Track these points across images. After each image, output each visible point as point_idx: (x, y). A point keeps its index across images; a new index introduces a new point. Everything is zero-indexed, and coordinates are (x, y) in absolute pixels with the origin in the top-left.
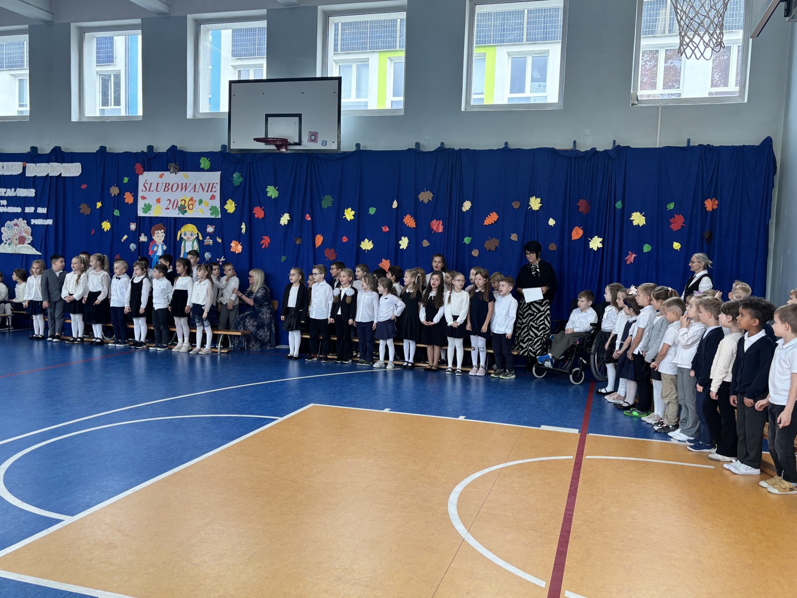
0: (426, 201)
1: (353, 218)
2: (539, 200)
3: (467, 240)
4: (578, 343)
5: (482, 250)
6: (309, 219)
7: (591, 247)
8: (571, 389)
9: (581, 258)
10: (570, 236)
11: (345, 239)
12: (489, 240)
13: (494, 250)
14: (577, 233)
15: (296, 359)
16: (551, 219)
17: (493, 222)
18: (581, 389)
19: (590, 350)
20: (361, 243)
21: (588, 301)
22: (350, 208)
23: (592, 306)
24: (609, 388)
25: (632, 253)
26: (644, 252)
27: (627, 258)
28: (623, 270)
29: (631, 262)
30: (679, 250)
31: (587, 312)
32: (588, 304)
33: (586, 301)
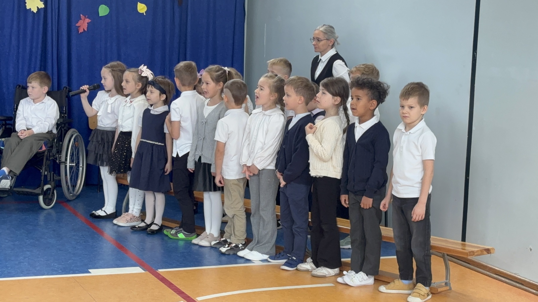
4: (44, 148)
7: (28, 8)
18: (54, 214)
21: (41, 87)
23: (49, 94)
24: (109, 208)
25: (85, 17)
26: (100, 16)
27: (77, 25)
28: (74, 41)
29: (84, 29)
30: (145, 14)
31: (43, 102)
32: (43, 90)
33: (40, 87)
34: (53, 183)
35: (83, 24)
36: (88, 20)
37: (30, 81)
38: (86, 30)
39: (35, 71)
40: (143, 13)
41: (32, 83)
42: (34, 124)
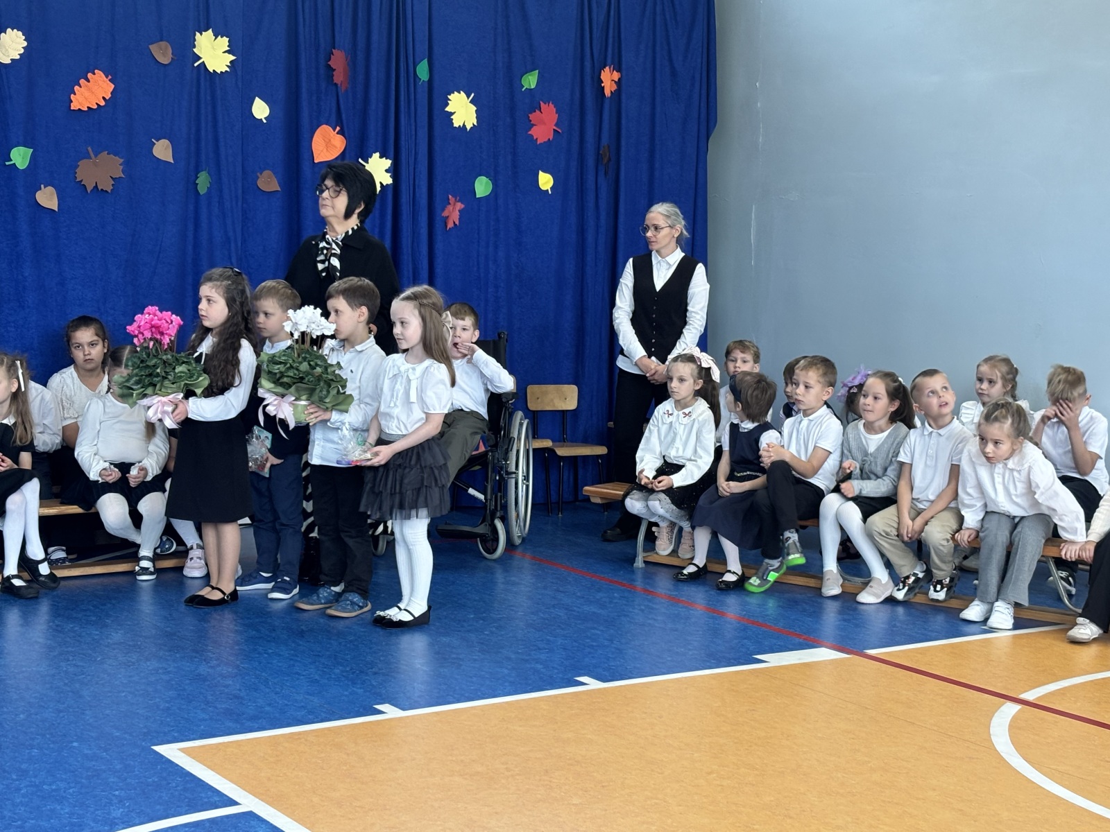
2: (224, 42)
3: (20, 157)
5: (70, 190)
10: (309, 153)
12: (90, 157)
13: (109, 189)
14: (328, 144)
21: (474, 329)
25: (456, 200)
26: (477, 197)
27: (445, 214)
28: (439, 246)
29: (454, 223)
30: (550, 192)
35: (453, 213)
36: (459, 206)
38: (457, 223)
40: (548, 190)
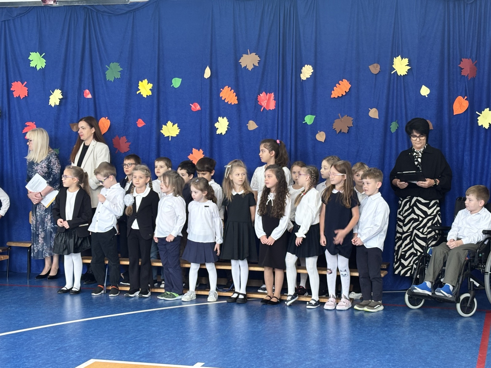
0: (250, 68)
1: (150, 93)
2: (406, 61)
3: (309, 119)
5: (330, 133)
6: (90, 96)
7: (480, 125)
8: (459, 324)
9: (468, 139)
10: (451, 110)
11: (141, 123)
12: (339, 118)
13: (346, 131)
14: (461, 105)
15: (76, 293)
16: (423, 87)
17: (344, 94)
18: (474, 323)
19: (484, 268)
20: (162, 127)
21: (478, 200)
22: (146, 80)
31: (479, 214)
32: (480, 203)
33: (476, 200)
34: (472, 292)
37: (468, 194)
39: (474, 185)
41: (469, 196)
42: (465, 234)
